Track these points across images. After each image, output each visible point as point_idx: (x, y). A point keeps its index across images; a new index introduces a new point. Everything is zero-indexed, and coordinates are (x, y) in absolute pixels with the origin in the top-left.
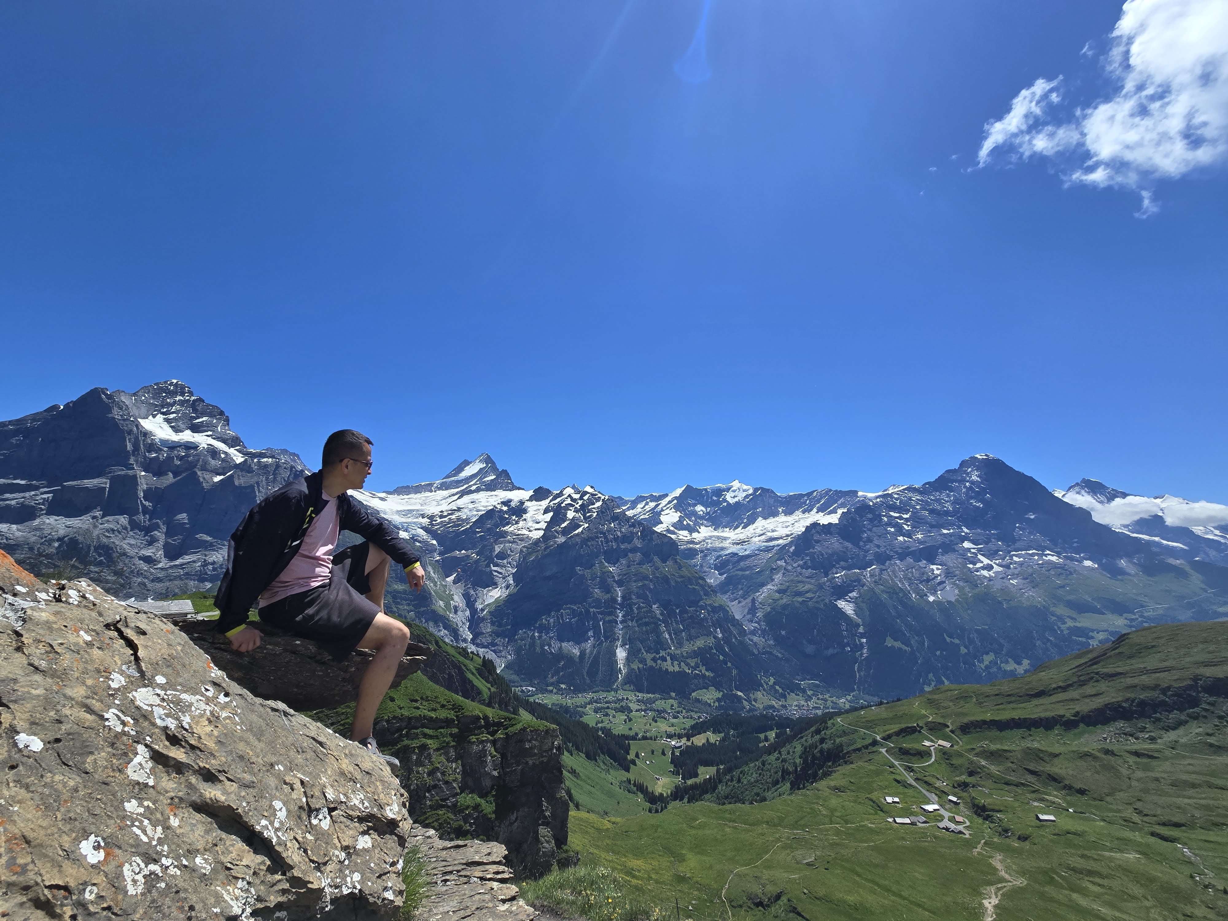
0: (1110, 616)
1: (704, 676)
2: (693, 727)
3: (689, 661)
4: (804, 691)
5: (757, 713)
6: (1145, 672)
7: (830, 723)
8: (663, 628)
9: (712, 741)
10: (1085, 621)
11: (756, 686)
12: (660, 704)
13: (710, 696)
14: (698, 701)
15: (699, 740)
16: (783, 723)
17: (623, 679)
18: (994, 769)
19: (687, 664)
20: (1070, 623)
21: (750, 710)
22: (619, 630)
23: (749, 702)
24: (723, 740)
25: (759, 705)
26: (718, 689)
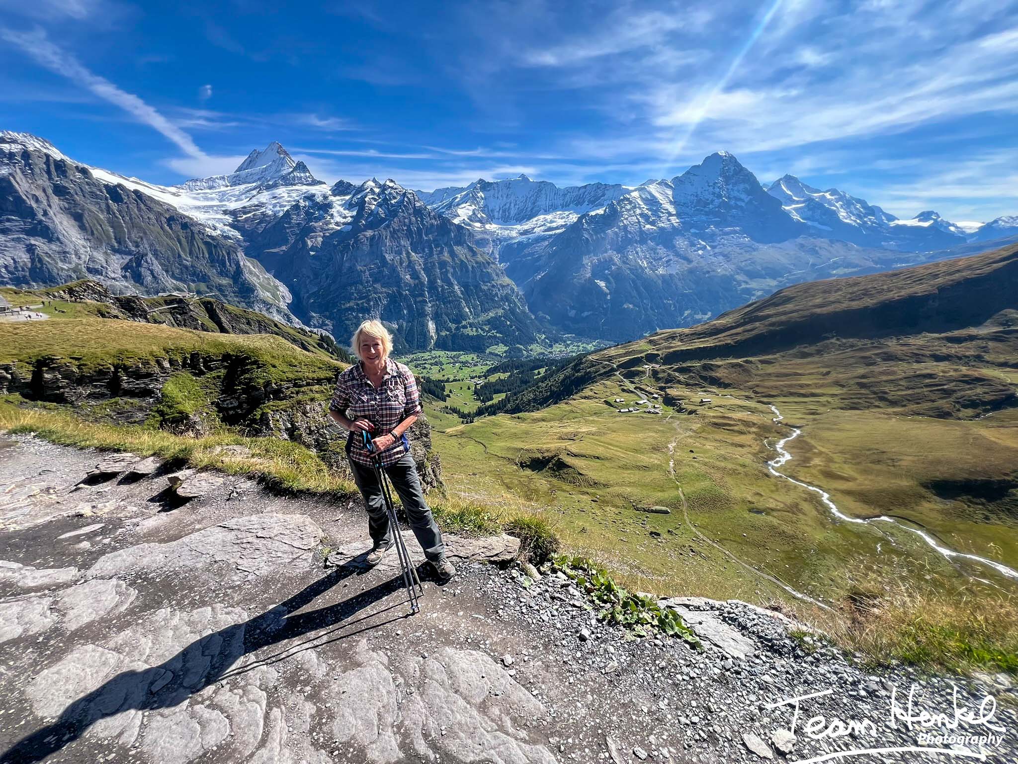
0: (768, 280)
1: (495, 337)
2: (488, 371)
3: (484, 327)
4: (565, 342)
5: (532, 358)
6: (784, 313)
7: (584, 360)
8: (464, 303)
9: (502, 378)
10: (753, 285)
11: (533, 340)
12: (463, 358)
13: (501, 349)
14: (490, 353)
15: (493, 378)
16: (550, 363)
17: (435, 344)
18: (682, 378)
19: (483, 330)
20: (744, 286)
21: (528, 357)
22: (429, 308)
23: (527, 351)
24: (510, 377)
25: (534, 354)
26: (506, 345)
